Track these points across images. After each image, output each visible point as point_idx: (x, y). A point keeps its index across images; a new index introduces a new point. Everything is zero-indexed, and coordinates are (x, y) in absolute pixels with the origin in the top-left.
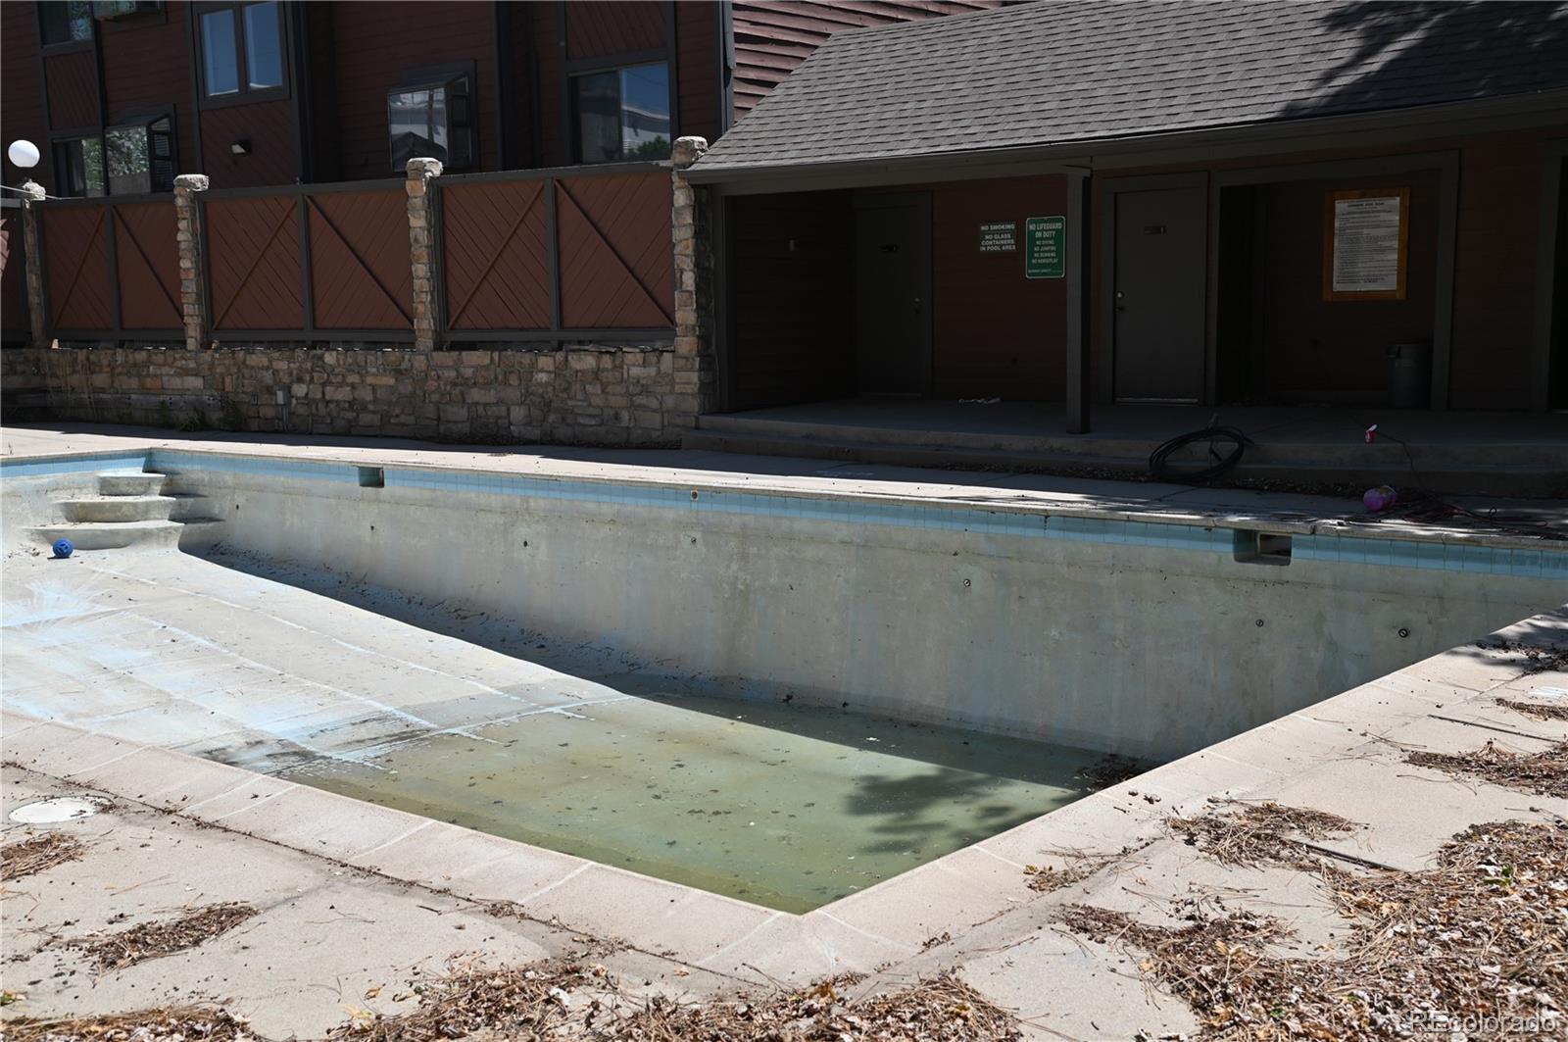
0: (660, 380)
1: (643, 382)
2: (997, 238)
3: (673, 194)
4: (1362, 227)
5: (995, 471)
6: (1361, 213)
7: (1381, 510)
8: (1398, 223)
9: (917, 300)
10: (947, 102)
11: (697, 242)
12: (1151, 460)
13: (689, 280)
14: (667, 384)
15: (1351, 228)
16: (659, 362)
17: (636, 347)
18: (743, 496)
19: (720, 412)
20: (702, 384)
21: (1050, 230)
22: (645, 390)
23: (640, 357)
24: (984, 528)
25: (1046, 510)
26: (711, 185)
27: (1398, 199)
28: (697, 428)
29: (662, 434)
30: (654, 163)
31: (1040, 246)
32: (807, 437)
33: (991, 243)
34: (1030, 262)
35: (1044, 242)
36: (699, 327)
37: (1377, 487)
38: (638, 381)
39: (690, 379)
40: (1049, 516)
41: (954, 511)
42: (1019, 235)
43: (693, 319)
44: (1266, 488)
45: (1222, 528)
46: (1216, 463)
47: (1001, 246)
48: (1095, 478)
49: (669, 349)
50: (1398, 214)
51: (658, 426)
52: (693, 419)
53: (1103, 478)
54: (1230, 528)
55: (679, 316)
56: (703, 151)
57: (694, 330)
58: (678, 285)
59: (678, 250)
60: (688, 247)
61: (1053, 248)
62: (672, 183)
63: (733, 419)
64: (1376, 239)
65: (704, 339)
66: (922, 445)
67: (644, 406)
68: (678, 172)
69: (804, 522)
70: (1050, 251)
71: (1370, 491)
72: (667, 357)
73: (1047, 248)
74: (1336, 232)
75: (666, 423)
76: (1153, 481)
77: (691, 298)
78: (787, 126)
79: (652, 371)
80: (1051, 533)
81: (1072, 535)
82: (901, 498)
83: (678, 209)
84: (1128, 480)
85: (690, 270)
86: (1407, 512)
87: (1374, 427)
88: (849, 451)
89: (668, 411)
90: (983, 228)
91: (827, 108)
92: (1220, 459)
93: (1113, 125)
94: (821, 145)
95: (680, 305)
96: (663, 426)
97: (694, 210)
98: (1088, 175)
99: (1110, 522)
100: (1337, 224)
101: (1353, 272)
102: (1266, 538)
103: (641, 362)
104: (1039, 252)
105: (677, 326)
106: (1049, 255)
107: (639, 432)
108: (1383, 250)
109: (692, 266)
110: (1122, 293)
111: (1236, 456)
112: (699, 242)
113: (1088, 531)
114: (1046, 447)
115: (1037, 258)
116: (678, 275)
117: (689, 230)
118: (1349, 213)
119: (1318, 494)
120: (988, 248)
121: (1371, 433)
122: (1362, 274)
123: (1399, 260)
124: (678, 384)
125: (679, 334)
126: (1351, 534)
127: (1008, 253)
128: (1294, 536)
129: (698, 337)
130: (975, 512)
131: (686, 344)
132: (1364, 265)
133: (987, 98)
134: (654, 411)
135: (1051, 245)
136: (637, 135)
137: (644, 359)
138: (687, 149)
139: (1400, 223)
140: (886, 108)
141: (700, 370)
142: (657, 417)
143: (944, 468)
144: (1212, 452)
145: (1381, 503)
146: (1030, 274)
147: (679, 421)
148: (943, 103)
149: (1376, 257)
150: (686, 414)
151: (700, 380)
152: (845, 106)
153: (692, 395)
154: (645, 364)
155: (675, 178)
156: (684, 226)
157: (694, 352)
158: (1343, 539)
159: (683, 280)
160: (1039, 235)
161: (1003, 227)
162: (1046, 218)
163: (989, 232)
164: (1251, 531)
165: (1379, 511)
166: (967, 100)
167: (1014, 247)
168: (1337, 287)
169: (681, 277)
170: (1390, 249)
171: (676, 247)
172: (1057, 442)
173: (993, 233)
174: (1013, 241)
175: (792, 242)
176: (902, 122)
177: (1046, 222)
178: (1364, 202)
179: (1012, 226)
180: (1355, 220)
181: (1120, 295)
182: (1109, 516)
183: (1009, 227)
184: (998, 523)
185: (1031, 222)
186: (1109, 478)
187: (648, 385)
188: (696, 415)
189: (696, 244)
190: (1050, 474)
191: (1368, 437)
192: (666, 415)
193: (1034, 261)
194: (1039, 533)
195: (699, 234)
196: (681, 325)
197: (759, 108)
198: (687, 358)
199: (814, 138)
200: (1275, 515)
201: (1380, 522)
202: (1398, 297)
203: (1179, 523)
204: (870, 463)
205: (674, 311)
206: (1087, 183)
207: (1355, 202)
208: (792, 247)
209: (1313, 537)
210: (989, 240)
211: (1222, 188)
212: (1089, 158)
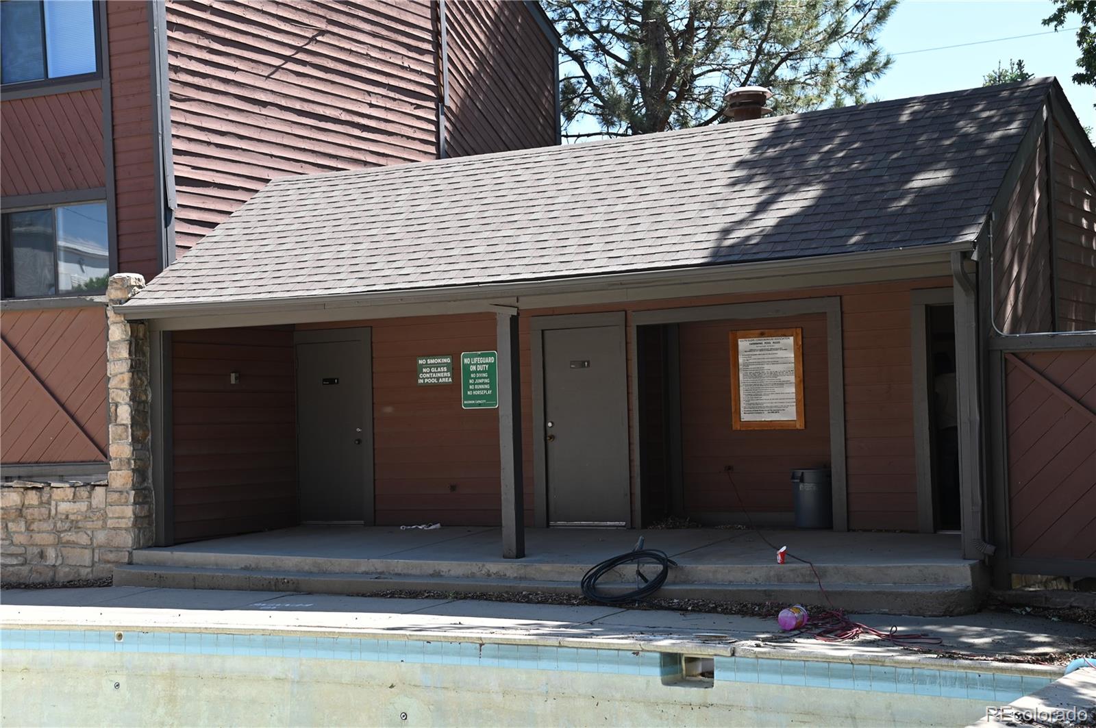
0: (91, 515)
1: (72, 517)
2: (434, 371)
3: (108, 329)
4: (763, 363)
5: (433, 597)
6: (761, 350)
7: (794, 629)
8: (793, 360)
9: (359, 430)
10: (381, 245)
11: (133, 376)
12: (583, 583)
13: (124, 413)
14: (98, 519)
15: (753, 364)
16: (90, 497)
17: (67, 482)
18: (172, 634)
19: (157, 546)
20: (137, 517)
21: (483, 364)
22: (75, 526)
23: (70, 492)
24: (420, 658)
25: (481, 639)
26: (148, 320)
27: (792, 338)
28: (130, 563)
29: (92, 571)
30: (88, 298)
31: (475, 379)
32: (246, 568)
33: (428, 375)
34: (465, 393)
35: (478, 375)
36: (135, 460)
37: (790, 606)
38: (67, 517)
39: (125, 513)
40: (483, 644)
41: (390, 642)
42: (455, 368)
43: (128, 452)
44: (690, 608)
45: (648, 651)
46: (643, 586)
47: (438, 379)
48: (529, 601)
49: (102, 483)
50: (793, 351)
51: (88, 562)
52: (127, 553)
53: (539, 602)
54: (655, 651)
55: (113, 450)
56: (140, 287)
57: (129, 463)
58: (113, 419)
59: (112, 384)
60: (124, 381)
61: (486, 381)
62: (107, 318)
63: (169, 553)
64: (775, 374)
65: (140, 473)
66: (362, 574)
67: (74, 543)
68: (113, 307)
69: (236, 660)
70: (483, 383)
71: (784, 611)
72: (99, 491)
73: (481, 381)
74: (740, 367)
75: (96, 559)
76: (586, 604)
77: (127, 431)
78: (225, 265)
79: (83, 506)
80: (486, 662)
81: (506, 662)
82: (337, 630)
83: (113, 343)
84: (561, 603)
85: (126, 404)
86: (818, 631)
87: (784, 548)
88: (288, 582)
89: (100, 547)
90: (420, 362)
91: (267, 249)
92: (646, 581)
93: (536, 268)
94: (260, 282)
95: (114, 439)
96: (93, 563)
97: (130, 344)
98: (516, 314)
99: (543, 648)
100: (741, 360)
101: (759, 404)
102: (691, 660)
103: (71, 498)
104: (474, 384)
105: (111, 460)
106: (482, 387)
107: (67, 569)
108: (781, 384)
109: (128, 399)
110: (552, 423)
111: (662, 577)
112: (135, 376)
113: (521, 658)
114: (483, 572)
115: (472, 390)
116: (113, 409)
117: (124, 364)
118: (751, 351)
119: (737, 613)
120: (426, 380)
121: (782, 554)
122: (765, 405)
123: (797, 393)
124: (111, 518)
125: (112, 468)
126: (768, 656)
127: (445, 385)
128: (715, 658)
129: (133, 470)
130: (410, 642)
131: (121, 477)
132: (768, 397)
133: (419, 241)
134: (84, 547)
135: (485, 378)
136: (83, 271)
137: (74, 493)
138: (123, 285)
139: (795, 359)
140: (323, 249)
141: (135, 503)
142: (88, 553)
143: (384, 596)
144: (639, 573)
145: (794, 623)
146: (466, 404)
147: (111, 557)
148: (377, 245)
149: (777, 390)
150: (118, 549)
151: (134, 513)
152: (285, 247)
153: (126, 529)
154: (75, 499)
155: (110, 313)
156: (120, 360)
157: (129, 486)
158: (760, 660)
159: (118, 414)
160: (473, 368)
161: (439, 361)
162: (479, 353)
163: (427, 366)
164: (676, 654)
165: (791, 630)
166: (400, 243)
167: (450, 380)
168: (745, 417)
169: (116, 410)
170: (788, 382)
171: (111, 381)
172: (494, 567)
173: (431, 366)
174: (449, 374)
175: (233, 375)
176: (340, 262)
177: (480, 356)
178: (763, 341)
179: (448, 360)
180: (755, 357)
181: (550, 424)
182: (541, 642)
183: (445, 360)
184: (435, 652)
185: (465, 357)
186: (544, 602)
187: (77, 522)
188: (130, 550)
189: (133, 378)
190: (486, 599)
191: (779, 558)
192: (97, 551)
193: (469, 393)
194: (474, 661)
195: (135, 368)
196: (116, 459)
197: (199, 247)
198: (121, 492)
199: (253, 276)
200: (697, 637)
201: (794, 642)
202: (798, 427)
203: (609, 648)
204: (310, 593)
205: (108, 444)
206: (514, 321)
207: (756, 340)
208: (233, 381)
209: (733, 658)
210: (426, 373)
211: (637, 326)
212: (516, 298)
